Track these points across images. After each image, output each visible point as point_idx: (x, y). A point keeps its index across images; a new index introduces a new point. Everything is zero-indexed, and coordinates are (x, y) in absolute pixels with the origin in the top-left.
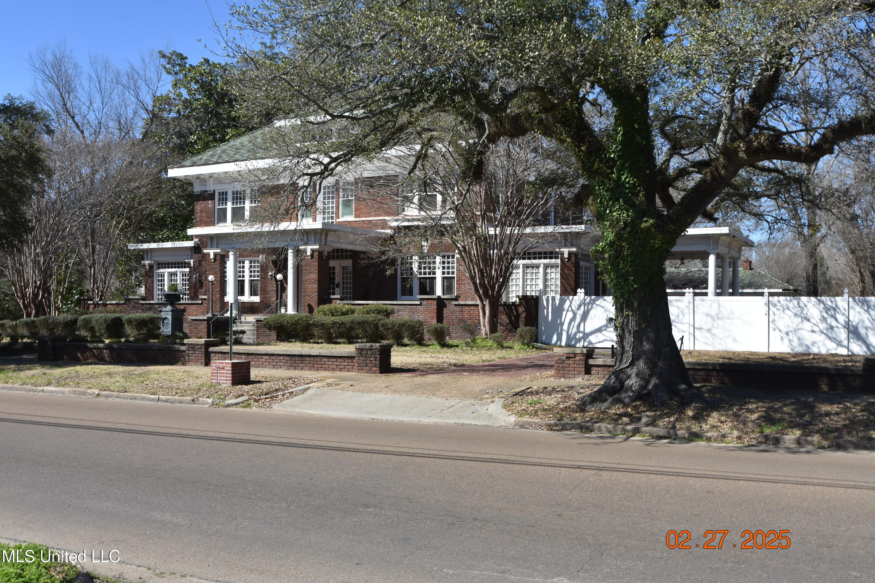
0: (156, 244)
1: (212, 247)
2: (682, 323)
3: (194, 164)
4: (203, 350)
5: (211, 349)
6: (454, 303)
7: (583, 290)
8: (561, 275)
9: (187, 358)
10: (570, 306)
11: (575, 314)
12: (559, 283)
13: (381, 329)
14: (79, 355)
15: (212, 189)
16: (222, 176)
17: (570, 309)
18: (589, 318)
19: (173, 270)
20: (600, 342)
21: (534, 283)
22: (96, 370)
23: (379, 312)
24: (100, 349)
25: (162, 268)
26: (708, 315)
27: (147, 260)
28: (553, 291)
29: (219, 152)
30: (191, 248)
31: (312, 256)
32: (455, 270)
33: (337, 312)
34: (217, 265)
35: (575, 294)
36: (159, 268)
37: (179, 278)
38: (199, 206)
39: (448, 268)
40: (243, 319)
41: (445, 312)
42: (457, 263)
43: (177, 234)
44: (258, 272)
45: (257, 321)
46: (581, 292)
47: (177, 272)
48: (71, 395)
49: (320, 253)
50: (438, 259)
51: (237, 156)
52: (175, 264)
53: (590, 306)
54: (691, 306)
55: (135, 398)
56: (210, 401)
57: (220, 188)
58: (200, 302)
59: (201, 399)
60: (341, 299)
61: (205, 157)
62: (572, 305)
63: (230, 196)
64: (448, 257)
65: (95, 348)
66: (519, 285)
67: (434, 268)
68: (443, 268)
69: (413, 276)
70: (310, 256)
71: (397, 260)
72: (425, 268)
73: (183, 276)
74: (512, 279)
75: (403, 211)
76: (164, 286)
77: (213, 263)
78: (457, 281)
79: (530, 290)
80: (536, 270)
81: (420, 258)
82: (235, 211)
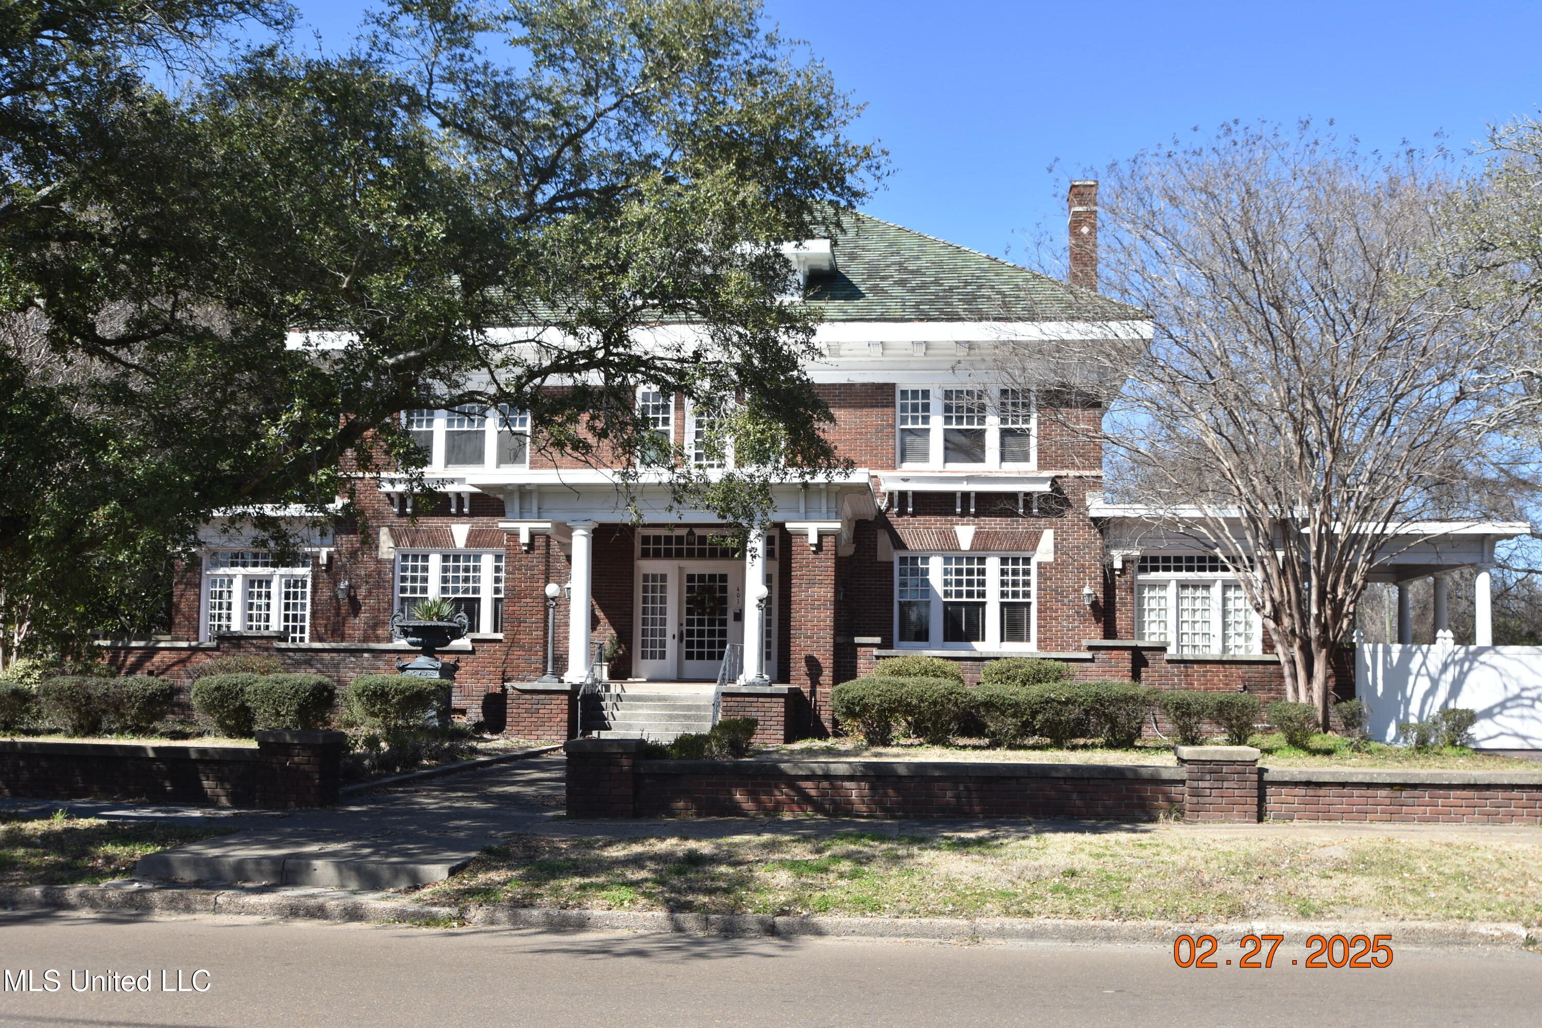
1: (522, 517)
6: (1165, 656)
7: (1449, 634)
10: (1424, 665)
11: (1435, 683)
17: (1423, 671)
18: (1465, 688)
19: (259, 571)
20: (1490, 738)
25: (226, 564)
28: (1239, 635)
31: (819, 546)
32: (1033, 589)
36: (217, 564)
37: (277, 588)
39: (1015, 583)
42: (1040, 575)
45: (725, 695)
46: (1445, 637)
47: (272, 575)
49: (840, 539)
50: (993, 565)
53: (1467, 665)
62: (1428, 662)
64: (1015, 561)
66: (1165, 622)
67: (982, 583)
68: (1003, 583)
69: (932, 598)
70: (815, 545)
71: (892, 563)
72: (959, 583)
73: (288, 585)
74: (1151, 610)
75: (903, 460)
76: (229, 607)
77: (525, 555)
78: (1039, 611)
79: (1190, 632)
80: (1205, 593)
81: (947, 560)
82: (454, 440)
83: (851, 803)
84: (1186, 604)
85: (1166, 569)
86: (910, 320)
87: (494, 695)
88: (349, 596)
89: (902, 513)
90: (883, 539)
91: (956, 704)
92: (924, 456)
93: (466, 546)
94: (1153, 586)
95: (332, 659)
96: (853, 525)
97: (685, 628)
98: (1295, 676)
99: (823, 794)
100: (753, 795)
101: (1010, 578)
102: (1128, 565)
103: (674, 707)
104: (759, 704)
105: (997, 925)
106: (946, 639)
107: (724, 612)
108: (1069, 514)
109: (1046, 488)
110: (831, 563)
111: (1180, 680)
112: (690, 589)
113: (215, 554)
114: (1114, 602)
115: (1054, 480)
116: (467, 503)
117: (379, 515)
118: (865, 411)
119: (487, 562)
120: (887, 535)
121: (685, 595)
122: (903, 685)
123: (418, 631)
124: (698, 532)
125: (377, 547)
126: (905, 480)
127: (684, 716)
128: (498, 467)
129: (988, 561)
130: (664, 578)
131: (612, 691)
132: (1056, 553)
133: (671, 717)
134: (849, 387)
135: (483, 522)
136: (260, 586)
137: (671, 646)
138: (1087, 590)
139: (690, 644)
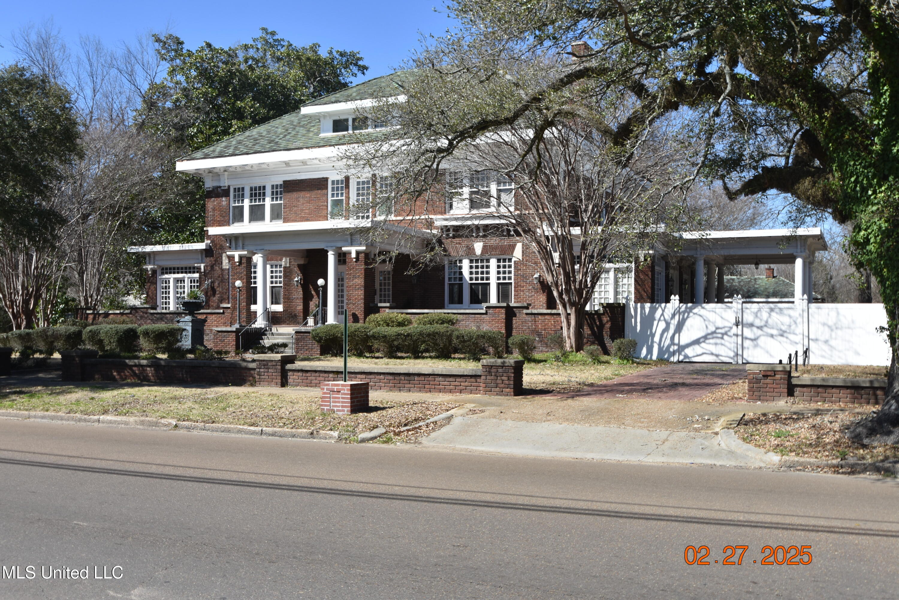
0: (161, 246)
1: (236, 249)
2: (794, 334)
3: (206, 157)
4: (279, 367)
5: (289, 366)
6: (525, 311)
7: (677, 297)
8: (636, 280)
9: (257, 377)
10: (662, 314)
11: (668, 324)
12: (632, 289)
13: (455, 341)
14: (115, 374)
15: (226, 185)
16: (239, 170)
17: (662, 318)
18: (685, 328)
19: (180, 276)
20: (697, 356)
21: (603, 289)
22: (157, 394)
23: (443, 322)
24: (142, 366)
25: (167, 273)
26: (824, 324)
27: (150, 264)
29: (234, 143)
30: (202, 250)
31: (357, 258)
32: (512, 275)
33: (393, 322)
34: (243, 269)
35: (668, 301)
36: (163, 273)
37: (187, 284)
38: (211, 204)
39: (504, 272)
40: (274, 330)
41: (514, 322)
42: (515, 267)
43: (177, 236)
44: (280, 277)
45: (296, 332)
46: (675, 299)
47: (184, 278)
48: (139, 427)
49: (367, 255)
50: (493, 263)
51: (257, 148)
52: (182, 268)
53: (686, 315)
54: (806, 315)
55: (229, 431)
56: (336, 434)
57: (234, 184)
58: (222, 311)
59: (321, 432)
60: (390, 308)
61: (218, 149)
62: (665, 314)
63: (247, 192)
64: (504, 260)
65: (135, 366)
67: (488, 273)
68: (499, 273)
69: (463, 282)
70: (355, 258)
71: (444, 264)
72: (477, 273)
76: (169, 294)
77: (238, 267)
78: (515, 287)
81: (471, 261)
82: (253, 210)
88: (211, 287)
89: (448, 237)
104: (310, 337)
106: (471, 303)
110: (363, 267)
113: (163, 268)
117: (222, 248)
125: (222, 263)
132: (523, 256)
136: (180, 283)
138: (536, 275)
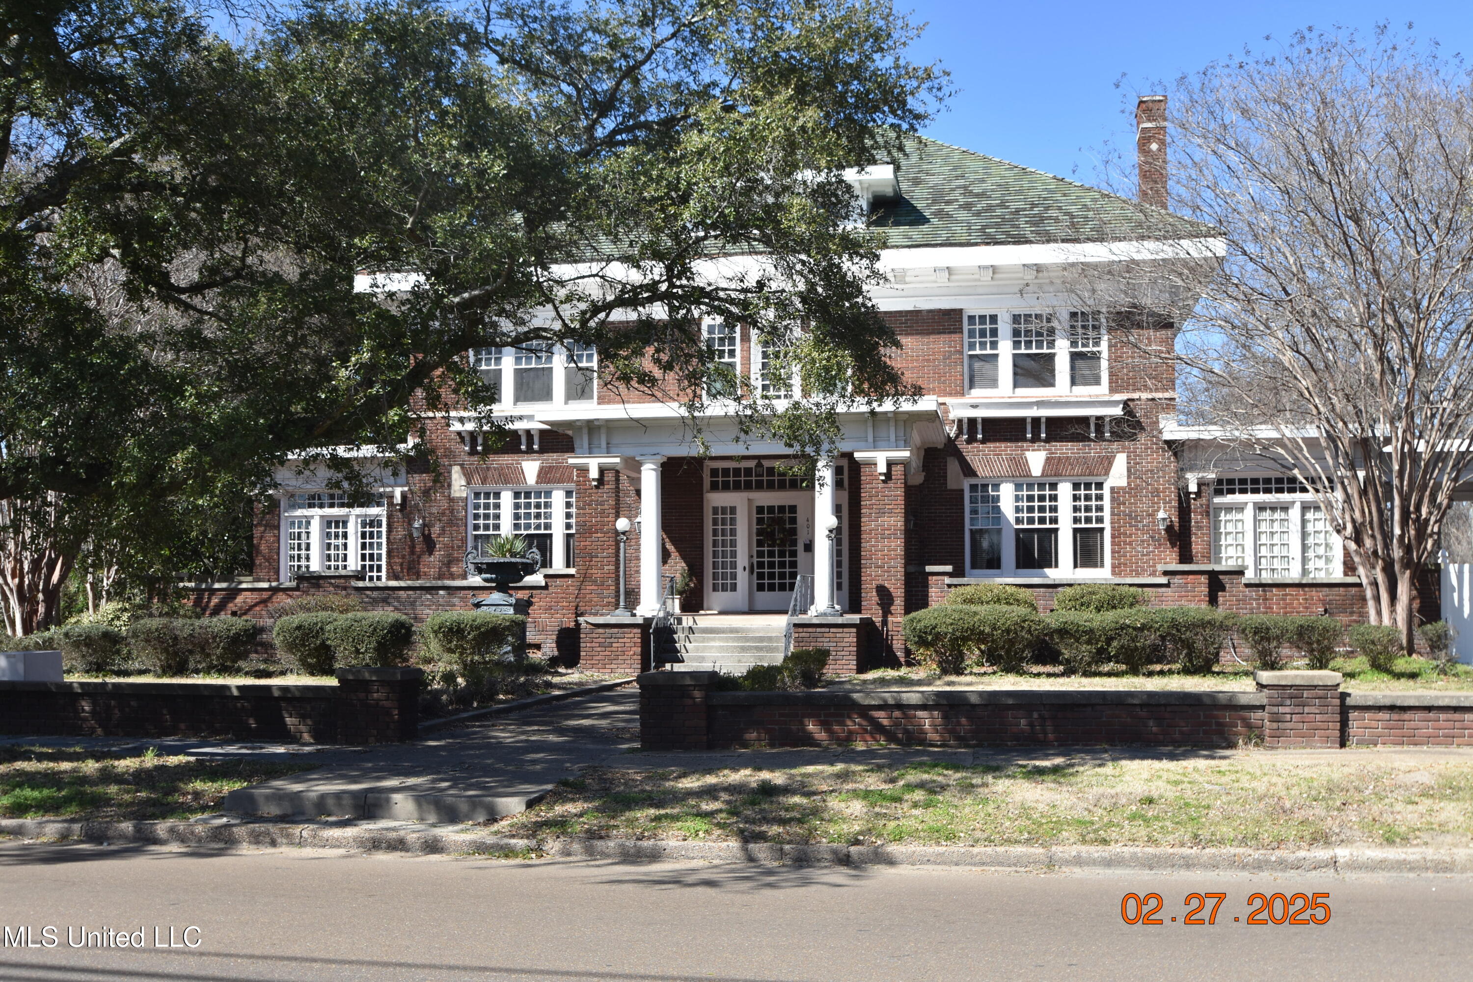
1: (591, 452)
19: (336, 511)
21: (1276, 540)
25: (303, 506)
28: (1319, 557)
32: (1107, 514)
37: (354, 528)
39: (1088, 509)
41: (1221, 594)
42: (1113, 499)
47: (346, 516)
49: (909, 468)
50: (1065, 490)
52: (340, 496)
64: (1088, 486)
66: (1243, 546)
67: (1054, 509)
68: (1076, 509)
69: (1003, 525)
70: (884, 474)
71: (963, 490)
72: (1031, 509)
73: (364, 525)
74: (1227, 534)
75: (971, 387)
76: (308, 548)
77: (594, 491)
78: (1113, 537)
79: (1269, 555)
80: (1283, 516)
81: (1018, 487)
82: (522, 378)
83: (923, 732)
84: (1264, 527)
85: (1243, 491)
86: (976, 244)
87: (568, 629)
88: (423, 534)
89: (971, 440)
90: (953, 467)
91: (1029, 632)
92: (993, 382)
93: (537, 483)
94: (1229, 509)
95: (409, 597)
96: (923, 453)
97: (755, 560)
98: (1377, 599)
99: (897, 724)
100: (825, 725)
101: (1083, 503)
102: (1203, 488)
103: (747, 639)
104: (831, 635)
105: (1074, 853)
106: (1019, 566)
107: (794, 543)
108: (1142, 438)
109: (1118, 411)
110: (900, 492)
111: (1258, 604)
112: (760, 521)
113: (292, 496)
114: (1190, 526)
115: (1126, 404)
116: (536, 439)
117: (450, 454)
118: (932, 338)
119: (558, 498)
120: (957, 463)
121: (755, 527)
122: (975, 613)
123: (491, 568)
124: (766, 463)
125: (450, 486)
126: (974, 406)
127: (757, 648)
128: (566, 403)
129: (1060, 486)
130: (733, 510)
131: (684, 624)
132: (1129, 477)
133: (743, 649)
134: (916, 313)
135: (553, 458)
136: (337, 527)
137: (742, 578)
138: (1161, 515)
139: (761, 576)
